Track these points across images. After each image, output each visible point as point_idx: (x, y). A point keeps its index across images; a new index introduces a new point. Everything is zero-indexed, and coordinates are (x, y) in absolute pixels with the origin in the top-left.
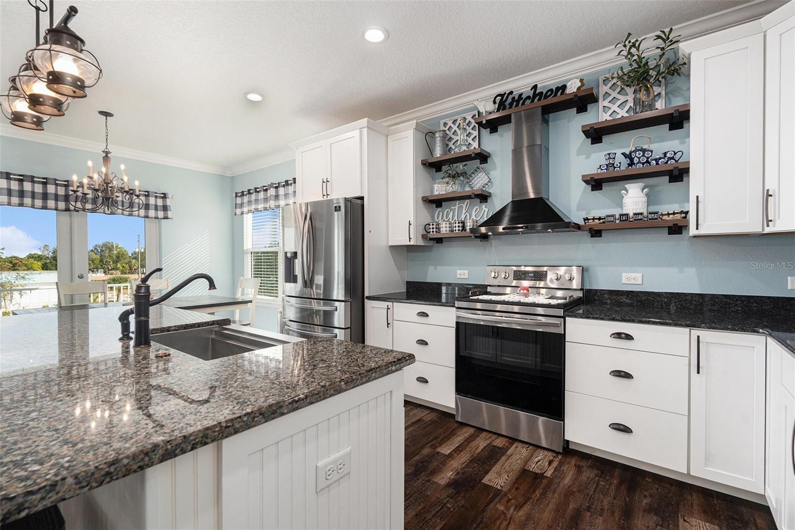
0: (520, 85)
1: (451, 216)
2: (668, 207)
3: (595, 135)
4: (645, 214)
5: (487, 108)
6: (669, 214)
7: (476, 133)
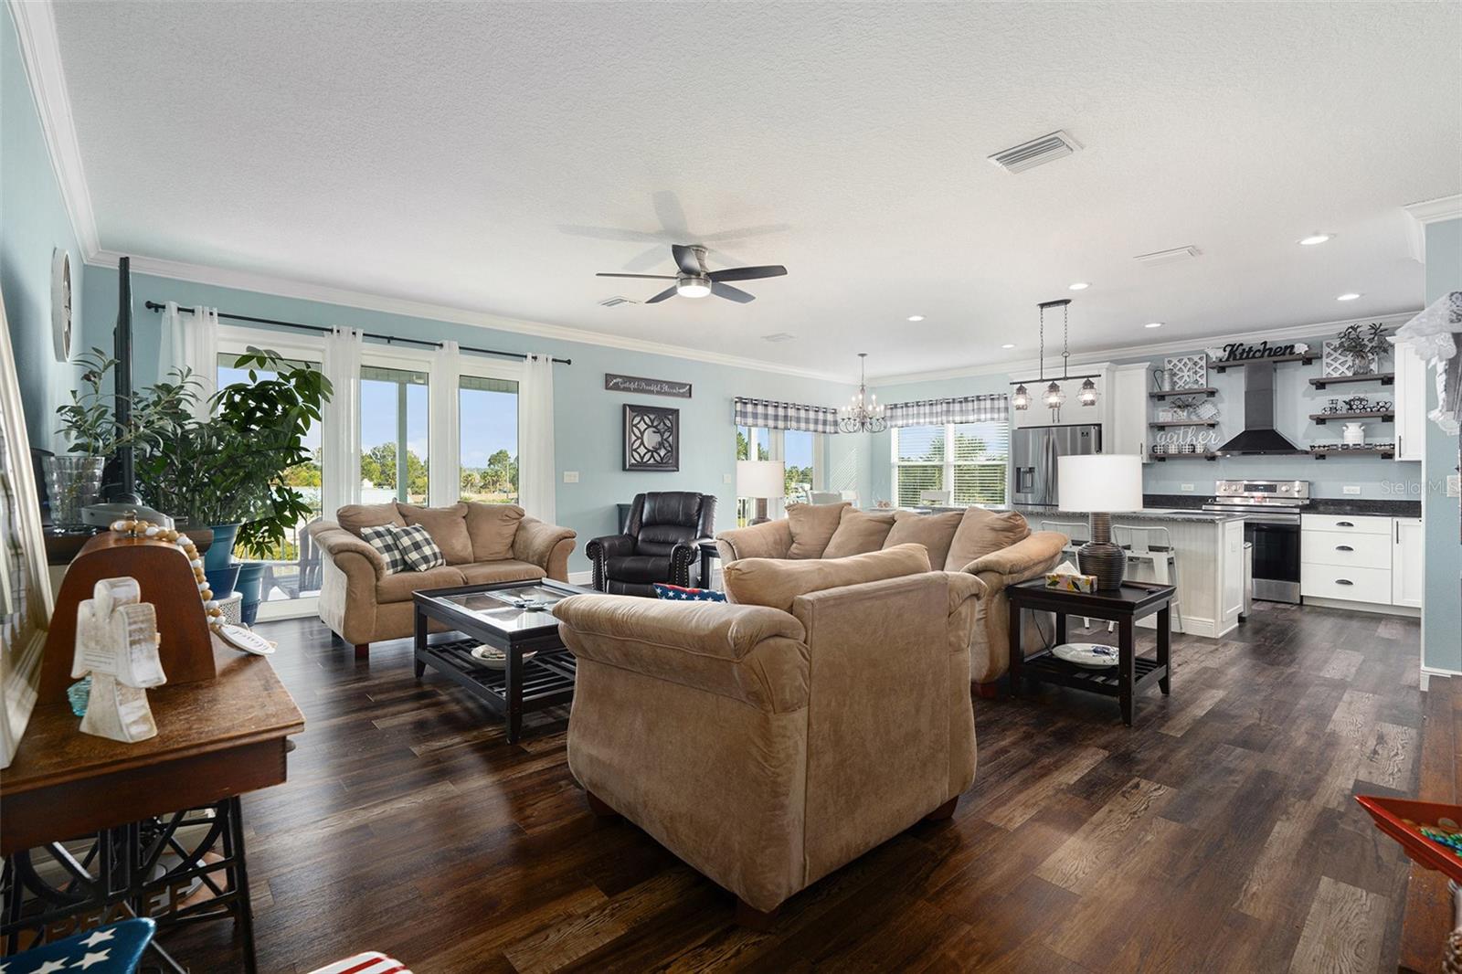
0: (1252, 339)
1: (1175, 438)
2: (1380, 440)
3: (1320, 385)
4: (1362, 445)
5: (1217, 354)
6: (1381, 446)
7: (1204, 372)
